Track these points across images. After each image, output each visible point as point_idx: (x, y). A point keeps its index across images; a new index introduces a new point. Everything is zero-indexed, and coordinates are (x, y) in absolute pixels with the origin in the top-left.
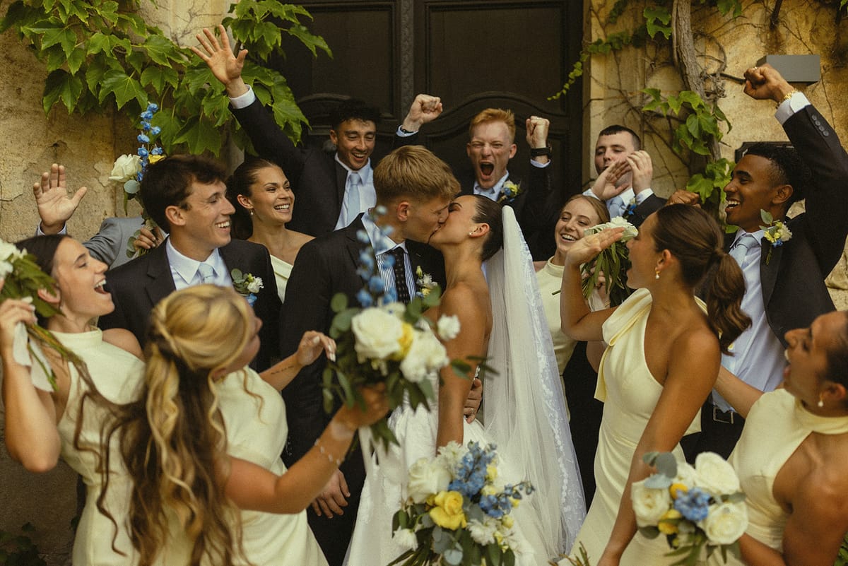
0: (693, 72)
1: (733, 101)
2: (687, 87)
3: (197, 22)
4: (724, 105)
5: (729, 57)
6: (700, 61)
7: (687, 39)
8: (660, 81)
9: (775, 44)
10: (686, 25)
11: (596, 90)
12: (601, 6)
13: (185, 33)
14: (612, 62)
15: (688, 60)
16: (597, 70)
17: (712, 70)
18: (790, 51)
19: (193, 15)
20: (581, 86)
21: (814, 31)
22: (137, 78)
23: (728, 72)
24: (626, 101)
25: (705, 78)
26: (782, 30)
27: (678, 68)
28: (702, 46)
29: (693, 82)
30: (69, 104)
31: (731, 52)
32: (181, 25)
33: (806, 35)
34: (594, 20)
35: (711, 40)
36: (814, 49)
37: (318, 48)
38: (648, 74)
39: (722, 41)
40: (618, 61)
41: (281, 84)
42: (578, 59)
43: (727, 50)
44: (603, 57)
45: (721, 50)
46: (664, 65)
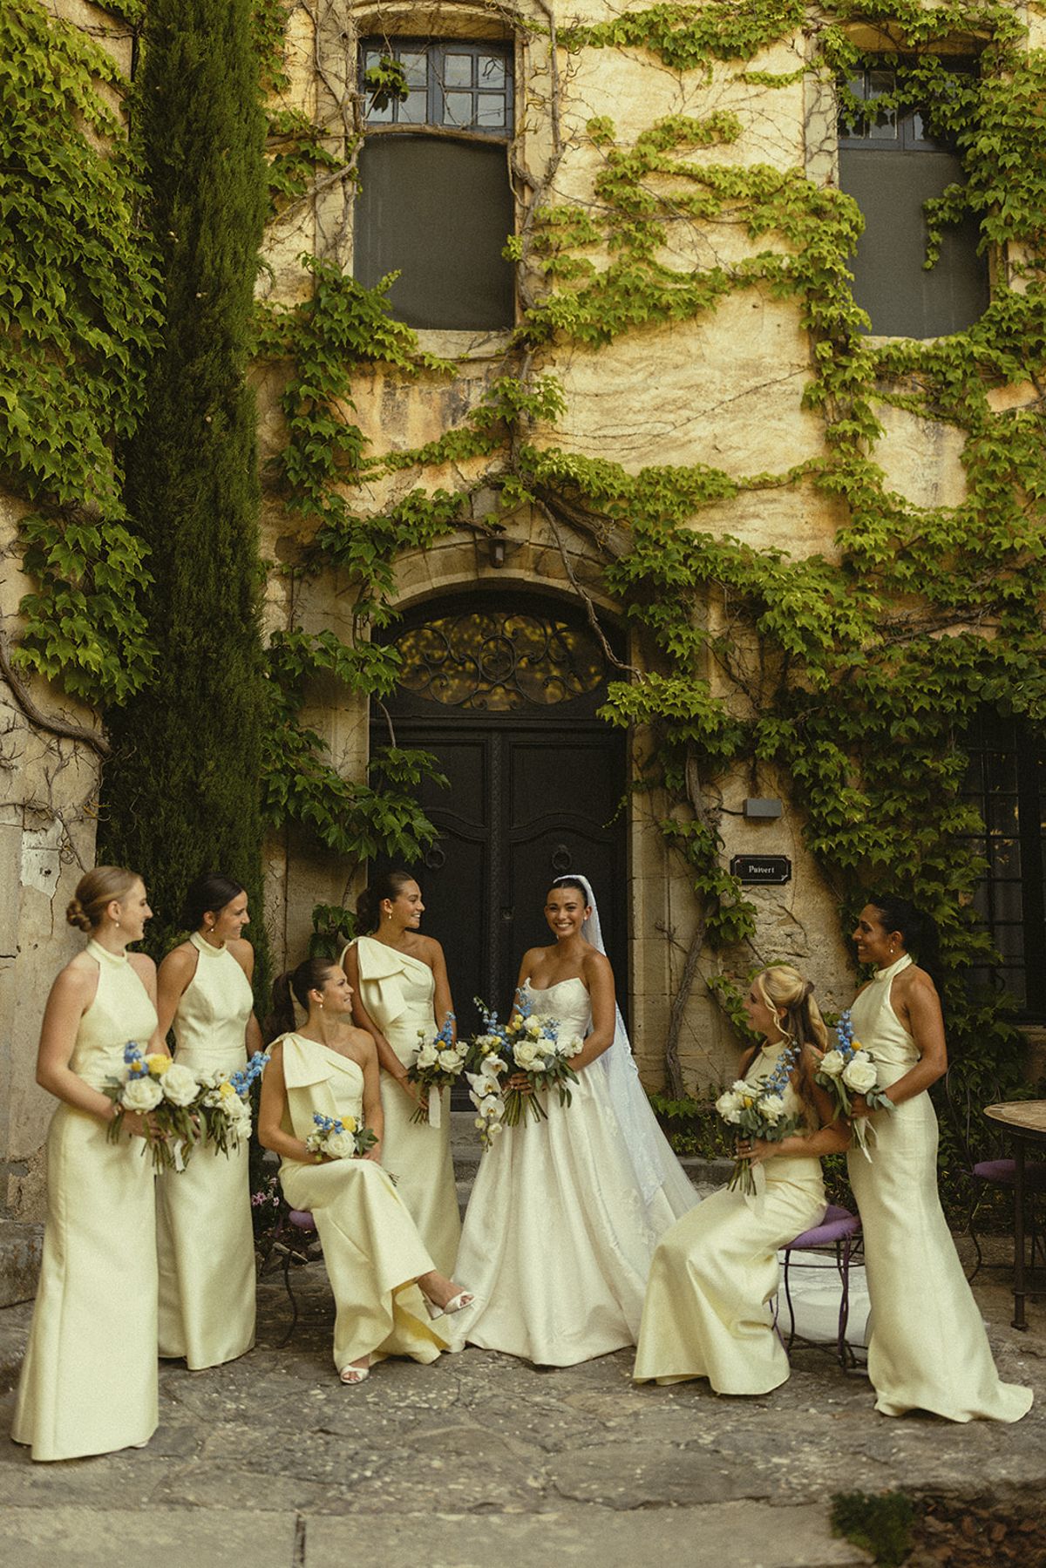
0: (699, 808)
1: (727, 826)
2: (696, 819)
3: (348, 759)
4: (721, 831)
5: (725, 797)
6: (706, 801)
7: (696, 788)
8: (679, 813)
9: (754, 790)
10: (694, 777)
11: (636, 815)
12: (639, 756)
13: (341, 767)
14: (647, 796)
15: (696, 800)
16: (637, 800)
17: (714, 805)
18: (765, 794)
19: (345, 753)
20: (626, 812)
21: (780, 781)
22: (320, 802)
23: (724, 807)
24: (656, 824)
25: (707, 812)
26: (759, 780)
27: (691, 806)
28: (706, 790)
29: (700, 815)
30: (278, 823)
31: (726, 794)
32: (339, 761)
33: (775, 785)
34: (634, 766)
35: (712, 785)
36: (781, 793)
37: (444, 783)
38: (671, 806)
39: (719, 786)
40: (651, 795)
41: (415, 807)
42: (623, 793)
43: (723, 792)
44: (641, 793)
45: (720, 793)
46: (682, 801)
